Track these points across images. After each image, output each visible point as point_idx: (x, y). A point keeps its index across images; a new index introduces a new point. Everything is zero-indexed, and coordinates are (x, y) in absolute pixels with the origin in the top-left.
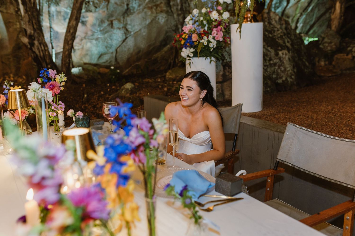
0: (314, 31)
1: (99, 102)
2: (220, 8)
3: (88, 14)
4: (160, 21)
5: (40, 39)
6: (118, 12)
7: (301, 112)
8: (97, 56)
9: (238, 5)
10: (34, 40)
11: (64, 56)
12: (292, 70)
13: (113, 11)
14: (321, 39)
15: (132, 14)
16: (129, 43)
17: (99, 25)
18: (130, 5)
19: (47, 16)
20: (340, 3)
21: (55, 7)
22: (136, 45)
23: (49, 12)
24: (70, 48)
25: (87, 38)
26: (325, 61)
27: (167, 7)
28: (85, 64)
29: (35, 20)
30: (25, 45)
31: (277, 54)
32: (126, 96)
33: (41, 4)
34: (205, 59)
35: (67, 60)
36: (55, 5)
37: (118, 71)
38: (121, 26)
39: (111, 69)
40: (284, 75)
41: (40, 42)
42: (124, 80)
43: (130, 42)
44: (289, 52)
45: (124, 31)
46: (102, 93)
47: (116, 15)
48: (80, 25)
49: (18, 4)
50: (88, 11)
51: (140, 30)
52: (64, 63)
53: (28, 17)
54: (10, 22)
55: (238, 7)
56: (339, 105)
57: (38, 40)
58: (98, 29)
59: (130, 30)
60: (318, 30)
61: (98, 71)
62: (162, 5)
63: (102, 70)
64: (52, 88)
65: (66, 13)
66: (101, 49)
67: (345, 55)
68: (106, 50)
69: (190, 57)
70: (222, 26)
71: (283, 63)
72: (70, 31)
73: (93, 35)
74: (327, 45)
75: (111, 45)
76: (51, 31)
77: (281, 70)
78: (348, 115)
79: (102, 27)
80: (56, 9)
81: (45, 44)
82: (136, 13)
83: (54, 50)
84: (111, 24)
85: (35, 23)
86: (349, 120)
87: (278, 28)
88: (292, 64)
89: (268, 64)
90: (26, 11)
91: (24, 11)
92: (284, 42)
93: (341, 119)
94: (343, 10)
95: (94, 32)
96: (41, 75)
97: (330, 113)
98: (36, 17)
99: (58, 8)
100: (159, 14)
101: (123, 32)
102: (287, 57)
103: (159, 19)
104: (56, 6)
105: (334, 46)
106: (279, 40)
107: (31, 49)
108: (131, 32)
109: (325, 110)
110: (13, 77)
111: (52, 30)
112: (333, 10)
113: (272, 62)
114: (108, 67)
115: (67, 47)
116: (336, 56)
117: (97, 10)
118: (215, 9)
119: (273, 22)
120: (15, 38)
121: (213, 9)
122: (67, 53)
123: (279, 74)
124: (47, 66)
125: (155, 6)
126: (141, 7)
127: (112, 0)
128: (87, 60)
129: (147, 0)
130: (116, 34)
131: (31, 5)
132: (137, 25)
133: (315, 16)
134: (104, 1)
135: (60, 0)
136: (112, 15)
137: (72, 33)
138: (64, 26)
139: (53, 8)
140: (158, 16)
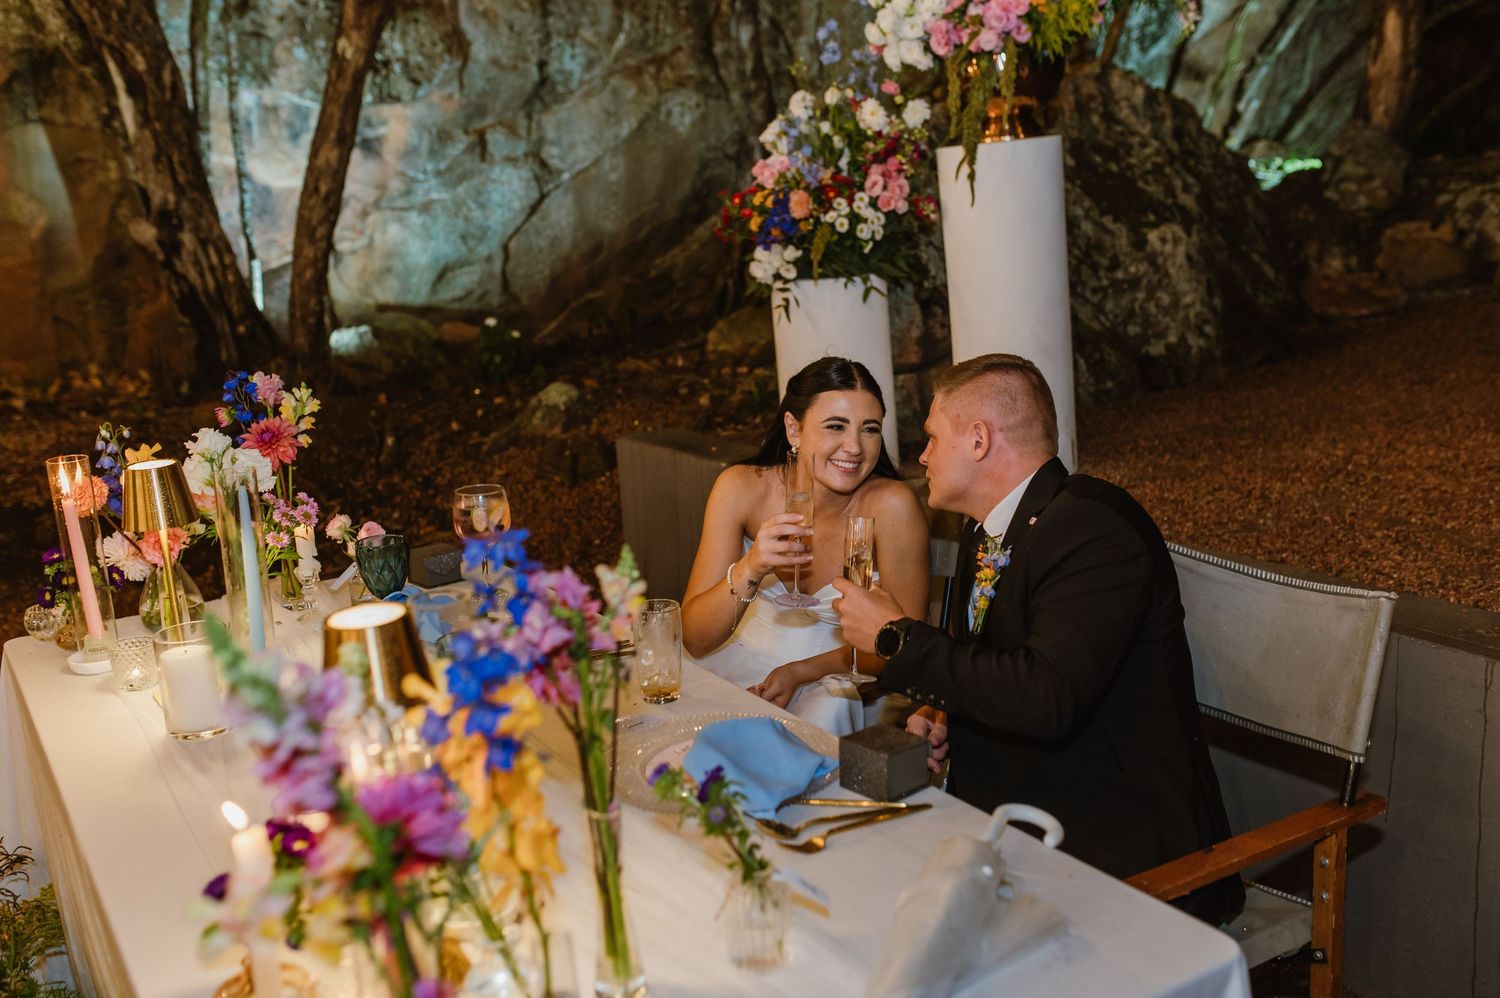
0: (1310, 127)
1: (441, 464)
2: (890, 87)
3: (388, 110)
4: (675, 121)
5: (203, 222)
6: (505, 95)
7: (1227, 475)
8: (431, 276)
9: (959, 75)
10: (180, 227)
11: (297, 288)
12: (1203, 303)
13: (483, 94)
14: (1330, 165)
15: (560, 99)
16: (554, 216)
17: (433, 153)
18: (553, 67)
19: (227, 128)
20: (1400, 12)
21: (258, 92)
22: (581, 222)
23: (233, 117)
24: (319, 254)
25: (384, 204)
26: (1345, 256)
27: (700, 64)
28: (383, 308)
29: (181, 153)
30: (142, 249)
31: (1139, 243)
32: (549, 435)
33: (202, 89)
34: (846, 285)
35: (313, 303)
36: (254, 84)
37: (516, 334)
38: (521, 148)
39: (488, 327)
40: (1172, 325)
41: (202, 236)
42: (539, 369)
43: (561, 212)
44: (1189, 233)
45: (532, 170)
46: (455, 426)
47: (498, 106)
48: (356, 155)
49: (112, 91)
50: (386, 97)
51: (597, 162)
52: (298, 314)
53: (152, 142)
54: (80, 161)
55: (958, 83)
56: (1376, 440)
57: (196, 230)
58: (429, 167)
59: (555, 163)
60: (1329, 121)
61: (435, 335)
62: (682, 57)
63: (452, 331)
64: (268, 442)
65: (301, 113)
66: (446, 247)
67: (1427, 225)
68: (463, 249)
69: (786, 281)
70: (904, 155)
71: (1167, 275)
72: (316, 190)
73: (408, 193)
74: (1352, 187)
75: (484, 231)
76: (242, 191)
77: (1157, 306)
78: (1402, 479)
79: (444, 157)
80: (260, 97)
81: (221, 244)
82: (579, 93)
83: (256, 263)
84: (480, 146)
85: (183, 165)
86: (1404, 501)
87: (1142, 136)
88: (1203, 278)
89: (1105, 282)
90: (144, 119)
91: (135, 119)
92: (1170, 191)
93: (1374, 497)
94: (1413, 45)
95: (414, 180)
96: (226, 397)
97: (1339, 471)
98: (184, 139)
99: (268, 96)
100: (669, 95)
101: (530, 174)
102: (1181, 250)
103: (669, 113)
104: (260, 87)
105: (1382, 193)
106: (1147, 183)
107: (168, 264)
108: (560, 172)
109: (1318, 462)
110: (100, 377)
111: (247, 186)
112: (1374, 41)
113: (1120, 275)
114: (474, 317)
115: (309, 252)
116: (1389, 232)
117: (421, 93)
118: (875, 91)
119: (1124, 113)
120: (103, 222)
121: (868, 94)
122: (309, 274)
123: (1153, 320)
124: (233, 325)
125: (652, 62)
126: (598, 71)
127: (480, 50)
128: (387, 293)
129: (621, 41)
130: (502, 183)
131: (164, 93)
132: (584, 142)
133: (1309, 67)
134: (447, 57)
135: (274, 64)
136: (480, 111)
137: (327, 198)
138: (290, 165)
139: (247, 98)
140: (666, 101)
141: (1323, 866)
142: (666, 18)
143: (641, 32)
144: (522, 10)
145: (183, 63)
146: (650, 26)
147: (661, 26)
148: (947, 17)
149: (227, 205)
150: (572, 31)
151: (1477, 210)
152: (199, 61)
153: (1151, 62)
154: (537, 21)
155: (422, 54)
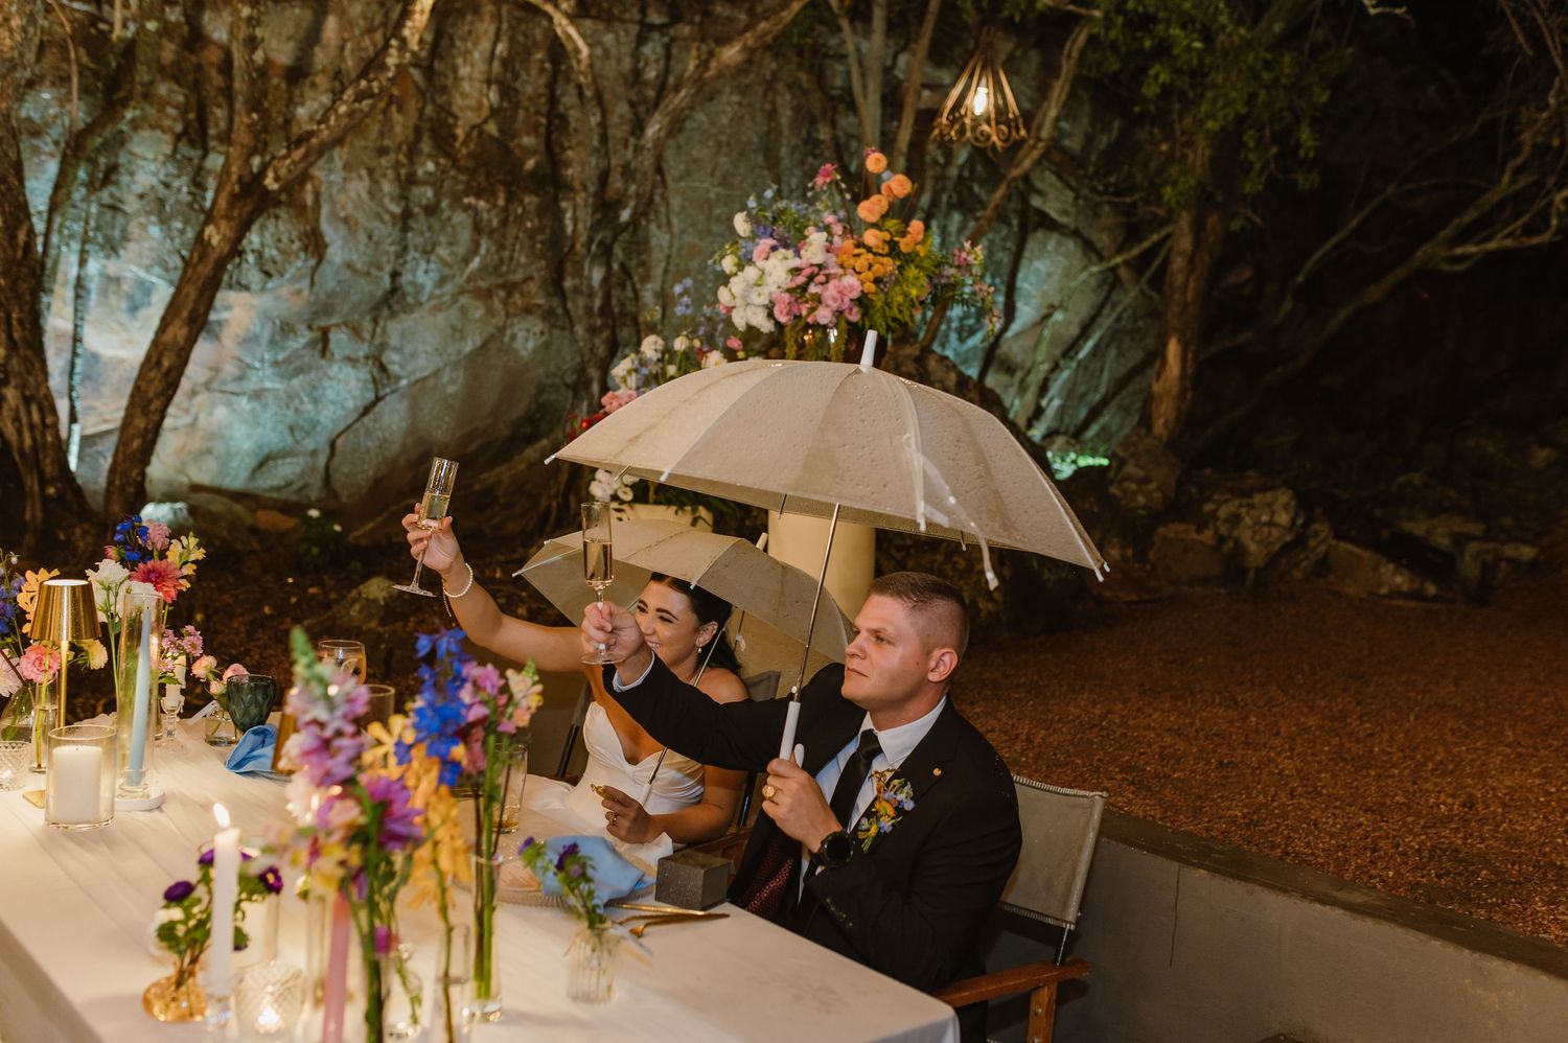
0: (1103, 429)
1: (250, 646)
2: (734, 343)
3: (234, 297)
4: (518, 344)
5: (31, 380)
6: (354, 298)
7: (1000, 720)
8: (251, 462)
9: (796, 341)
10: (5, 383)
11: (121, 456)
13: (332, 295)
14: (1115, 464)
15: (408, 309)
16: (386, 419)
17: (273, 343)
18: (406, 278)
19: (70, 294)
20: (1179, 340)
21: (105, 262)
22: (413, 429)
23: (80, 285)
24: (150, 427)
25: (215, 385)
26: (1123, 547)
27: (548, 295)
28: (196, 488)
29: (21, 311)
32: (364, 628)
34: (676, 513)
35: (135, 473)
36: (101, 254)
37: (338, 528)
38: (363, 350)
39: (311, 518)
40: (966, 588)
41: (27, 393)
42: (356, 565)
43: (393, 416)
45: (371, 373)
46: (267, 610)
47: (346, 308)
50: (235, 284)
51: (437, 373)
52: (117, 482)
55: (795, 348)
56: (1129, 705)
57: (22, 387)
58: (267, 356)
59: (394, 369)
60: (1121, 427)
61: (249, 521)
62: (532, 287)
63: (266, 519)
64: (156, 579)
65: (144, 288)
66: (272, 435)
67: (1193, 527)
68: (290, 440)
69: (622, 502)
72: (159, 363)
73: (241, 378)
74: (1133, 486)
75: (314, 424)
76: (75, 354)
77: (954, 569)
78: (1145, 737)
79: (283, 349)
80: (105, 267)
81: (45, 403)
82: (427, 306)
83: (76, 428)
84: (323, 343)
85: (20, 321)
86: (1143, 753)
93: (1119, 749)
94: (1190, 371)
95: (249, 366)
96: (118, 537)
97: (1094, 726)
98: (27, 298)
99: (113, 267)
100: (515, 320)
101: (369, 377)
103: (513, 337)
104: (107, 257)
105: (1157, 495)
108: (398, 378)
109: (1078, 717)
111: (79, 351)
112: (1157, 366)
114: (293, 509)
115: (140, 423)
116: (1161, 530)
117: (270, 285)
118: (721, 345)
121: (713, 347)
122: (136, 444)
124: (43, 486)
125: (503, 286)
126: (449, 288)
127: (336, 253)
128: (203, 474)
129: (476, 263)
130: (339, 381)
131: (15, 252)
132: (426, 353)
133: (1106, 374)
134: (302, 255)
135: (125, 238)
136: (327, 310)
137: (169, 370)
138: (124, 335)
139: (93, 266)
140: (512, 325)
141: (1036, 1014)
142: (521, 249)
143: (496, 258)
144: (383, 221)
145: (40, 226)
146: (506, 254)
147: (516, 255)
148: (790, 291)
149: (56, 362)
150: (429, 248)
151: (1235, 520)
152: (56, 226)
153: (967, 352)
154: (396, 234)
155: (277, 248)
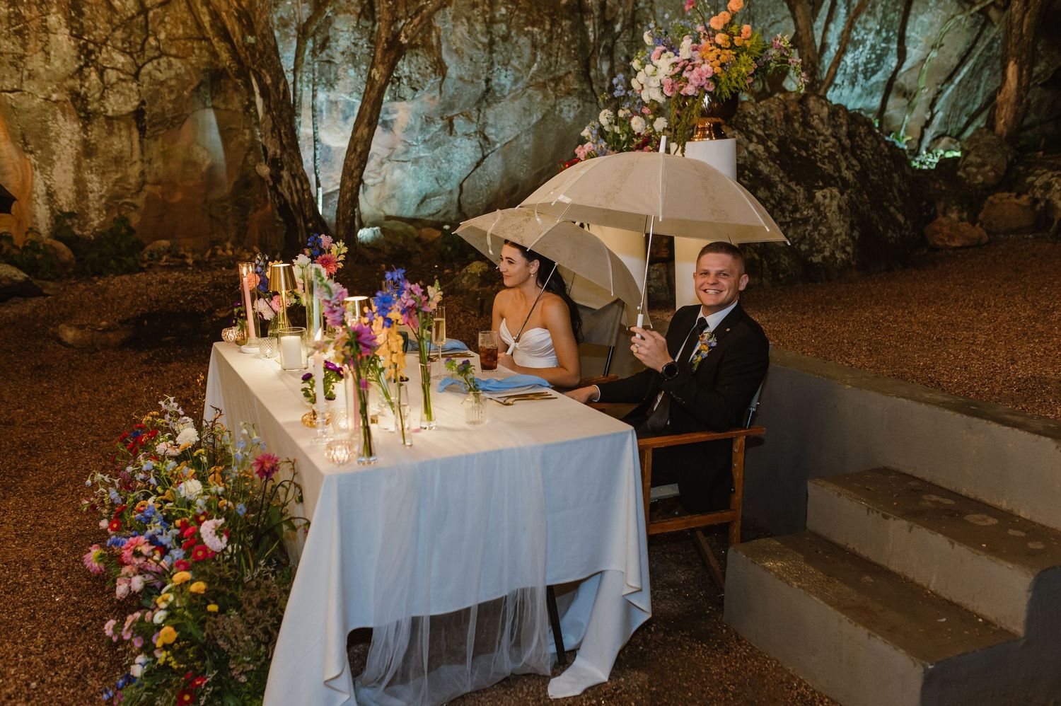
2: (647, 111)
3: (398, 105)
4: (564, 115)
5: (294, 165)
6: (465, 98)
8: (417, 200)
10: (282, 168)
11: (341, 204)
12: (846, 234)
13: (452, 97)
14: (964, 155)
15: (497, 100)
16: (490, 168)
17: (422, 129)
18: (494, 82)
19: (310, 114)
20: (1016, 63)
21: (328, 93)
22: (506, 173)
23: (313, 108)
24: (355, 184)
25: (393, 158)
27: (581, 82)
28: (388, 218)
29: (285, 128)
30: (261, 179)
31: (810, 198)
32: (470, 289)
33: (298, 93)
35: (349, 212)
36: (326, 89)
38: (473, 128)
39: (444, 230)
40: (827, 246)
41: (293, 173)
43: (494, 166)
44: (842, 194)
45: (479, 141)
47: (461, 105)
48: (379, 129)
49: (253, 93)
50: (397, 98)
51: (517, 138)
52: (341, 217)
53: (271, 122)
54: (230, 129)
57: (290, 170)
58: (420, 138)
59: (492, 138)
61: (416, 234)
62: (570, 77)
63: (426, 233)
64: (326, 263)
65: (350, 105)
66: (427, 185)
67: (1014, 194)
68: (437, 186)
70: (652, 146)
71: (826, 217)
72: (355, 150)
73: (406, 152)
74: (974, 170)
75: (449, 175)
76: (315, 149)
77: (819, 234)
79: (428, 132)
80: (329, 96)
81: (302, 178)
82: (508, 98)
83: (320, 189)
84: (450, 126)
85: (285, 134)
87: (826, 136)
88: (848, 220)
89: (788, 219)
90: (268, 109)
91: (263, 109)
92: (838, 169)
94: (1024, 84)
95: (410, 145)
98: (288, 121)
99: (333, 96)
100: (562, 100)
101: (478, 144)
102: (835, 203)
103: (561, 111)
104: (329, 91)
105: (991, 174)
106: (824, 164)
107: (274, 188)
108: (495, 143)
110: (232, 249)
111: (318, 146)
113: (798, 215)
114: (439, 226)
115: (349, 184)
117: (417, 95)
118: (639, 112)
119: (816, 122)
120: (240, 163)
121: (636, 113)
122: (348, 195)
123: (816, 242)
124: (306, 224)
125: (552, 80)
126: (520, 85)
127: (452, 72)
128: (392, 210)
129: (535, 66)
130: (461, 148)
131: (279, 95)
132: (510, 126)
134: (433, 75)
135: (337, 78)
136: (451, 106)
137: (361, 153)
138: (342, 134)
139: (322, 96)
140: (560, 103)
142: (562, 55)
143: (547, 62)
144: (479, 49)
145: (290, 77)
146: (553, 59)
147: (559, 59)
148: (671, 77)
149: (307, 155)
150: (506, 62)
152: (298, 79)
153: (872, 86)
154: (486, 55)
155: (419, 73)
